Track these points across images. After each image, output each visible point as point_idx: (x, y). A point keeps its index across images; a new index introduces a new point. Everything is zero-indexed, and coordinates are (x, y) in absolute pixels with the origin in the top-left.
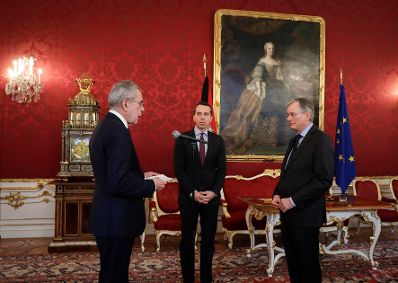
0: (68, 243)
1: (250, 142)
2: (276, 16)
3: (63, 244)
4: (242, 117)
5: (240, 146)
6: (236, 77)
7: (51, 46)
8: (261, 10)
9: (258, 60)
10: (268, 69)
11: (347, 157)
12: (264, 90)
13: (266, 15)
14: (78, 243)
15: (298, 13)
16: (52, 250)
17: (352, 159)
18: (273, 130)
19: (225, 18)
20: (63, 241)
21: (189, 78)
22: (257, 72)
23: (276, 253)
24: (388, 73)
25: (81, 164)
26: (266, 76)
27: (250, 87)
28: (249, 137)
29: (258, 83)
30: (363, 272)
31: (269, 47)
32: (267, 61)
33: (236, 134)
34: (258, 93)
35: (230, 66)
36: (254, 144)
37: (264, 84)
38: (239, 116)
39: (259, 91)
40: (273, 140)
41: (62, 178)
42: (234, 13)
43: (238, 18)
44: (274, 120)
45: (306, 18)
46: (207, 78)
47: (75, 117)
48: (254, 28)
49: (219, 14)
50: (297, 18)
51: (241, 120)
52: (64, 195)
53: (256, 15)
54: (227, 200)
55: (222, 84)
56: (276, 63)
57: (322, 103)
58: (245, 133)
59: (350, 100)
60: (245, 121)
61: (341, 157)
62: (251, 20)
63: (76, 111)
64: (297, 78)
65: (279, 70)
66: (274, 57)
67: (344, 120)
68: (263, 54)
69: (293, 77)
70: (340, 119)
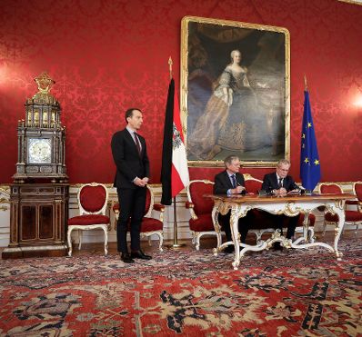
0: (24, 249)
1: (218, 148)
2: (242, 25)
3: (18, 249)
4: (209, 123)
6: (203, 84)
7: (8, 46)
8: (227, 19)
9: (225, 67)
10: (234, 75)
11: (312, 161)
12: (231, 97)
13: (232, 24)
14: (35, 248)
15: (264, 23)
16: (6, 256)
17: (317, 162)
19: (192, 25)
20: (19, 246)
21: (156, 84)
22: (224, 79)
23: (241, 248)
24: (350, 85)
25: (39, 165)
26: (233, 83)
27: (217, 94)
28: (216, 143)
29: (225, 90)
30: (328, 263)
31: (236, 54)
32: (234, 68)
33: (203, 139)
34: (226, 99)
35: (196, 73)
36: (222, 149)
37: (231, 90)
38: (206, 123)
39: (226, 97)
40: (241, 146)
41: (18, 180)
42: (201, 20)
43: (204, 25)
44: (241, 126)
45: (272, 29)
46: (173, 81)
47: (32, 117)
48: (220, 35)
49: (186, 21)
50: (262, 28)
51: (209, 127)
52: (20, 197)
53: (222, 23)
54: (193, 203)
55: (190, 89)
56: (243, 71)
57: (288, 110)
59: (315, 110)
61: (306, 161)
62: (217, 28)
63: (34, 110)
64: (264, 86)
65: (245, 76)
66: (241, 64)
67: (309, 125)
68: (230, 61)
69: (259, 84)
70: (305, 124)
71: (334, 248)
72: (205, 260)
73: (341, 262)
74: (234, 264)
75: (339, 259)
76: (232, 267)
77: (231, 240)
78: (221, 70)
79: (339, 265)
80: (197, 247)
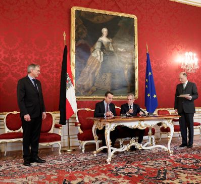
1: (94, 89)
2: (108, 13)
4: (89, 73)
5: (88, 91)
6: (85, 49)
8: (99, 8)
9: (98, 38)
10: (104, 44)
11: (152, 95)
12: (102, 56)
13: (103, 12)
15: (122, 12)
17: (155, 96)
18: (108, 80)
19: (78, 12)
21: (55, 48)
22: (98, 45)
23: (112, 150)
24: (173, 49)
26: (103, 48)
27: (93, 55)
28: (93, 85)
29: (98, 52)
31: (105, 31)
32: (104, 39)
33: (85, 83)
34: (99, 58)
35: (80, 42)
36: (97, 89)
37: (102, 53)
38: (87, 72)
39: (99, 57)
40: (108, 87)
42: (83, 9)
43: (85, 12)
44: (108, 75)
45: (126, 15)
46: (66, 46)
48: (95, 19)
49: (74, 9)
50: (121, 15)
51: (88, 75)
53: (97, 11)
55: (77, 52)
56: (109, 41)
57: (137, 65)
58: (91, 82)
59: (153, 64)
60: (91, 75)
61: (149, 95)
62: (93, 14)
64: (122, 50)
65: (111, 44)
66: (108, 37)
67: (150, 74)
68: (101, 35)
69: (119, 49)
70: (147, 73)
71: (168, 148)
72: (89, 158)
73: (172, 157)
74: (108, 160)
75: (171, 155)
76: (106, 162)
77: (106, 145)
78: (96, 40)
79: (172, 158)
80: (83, 151)
